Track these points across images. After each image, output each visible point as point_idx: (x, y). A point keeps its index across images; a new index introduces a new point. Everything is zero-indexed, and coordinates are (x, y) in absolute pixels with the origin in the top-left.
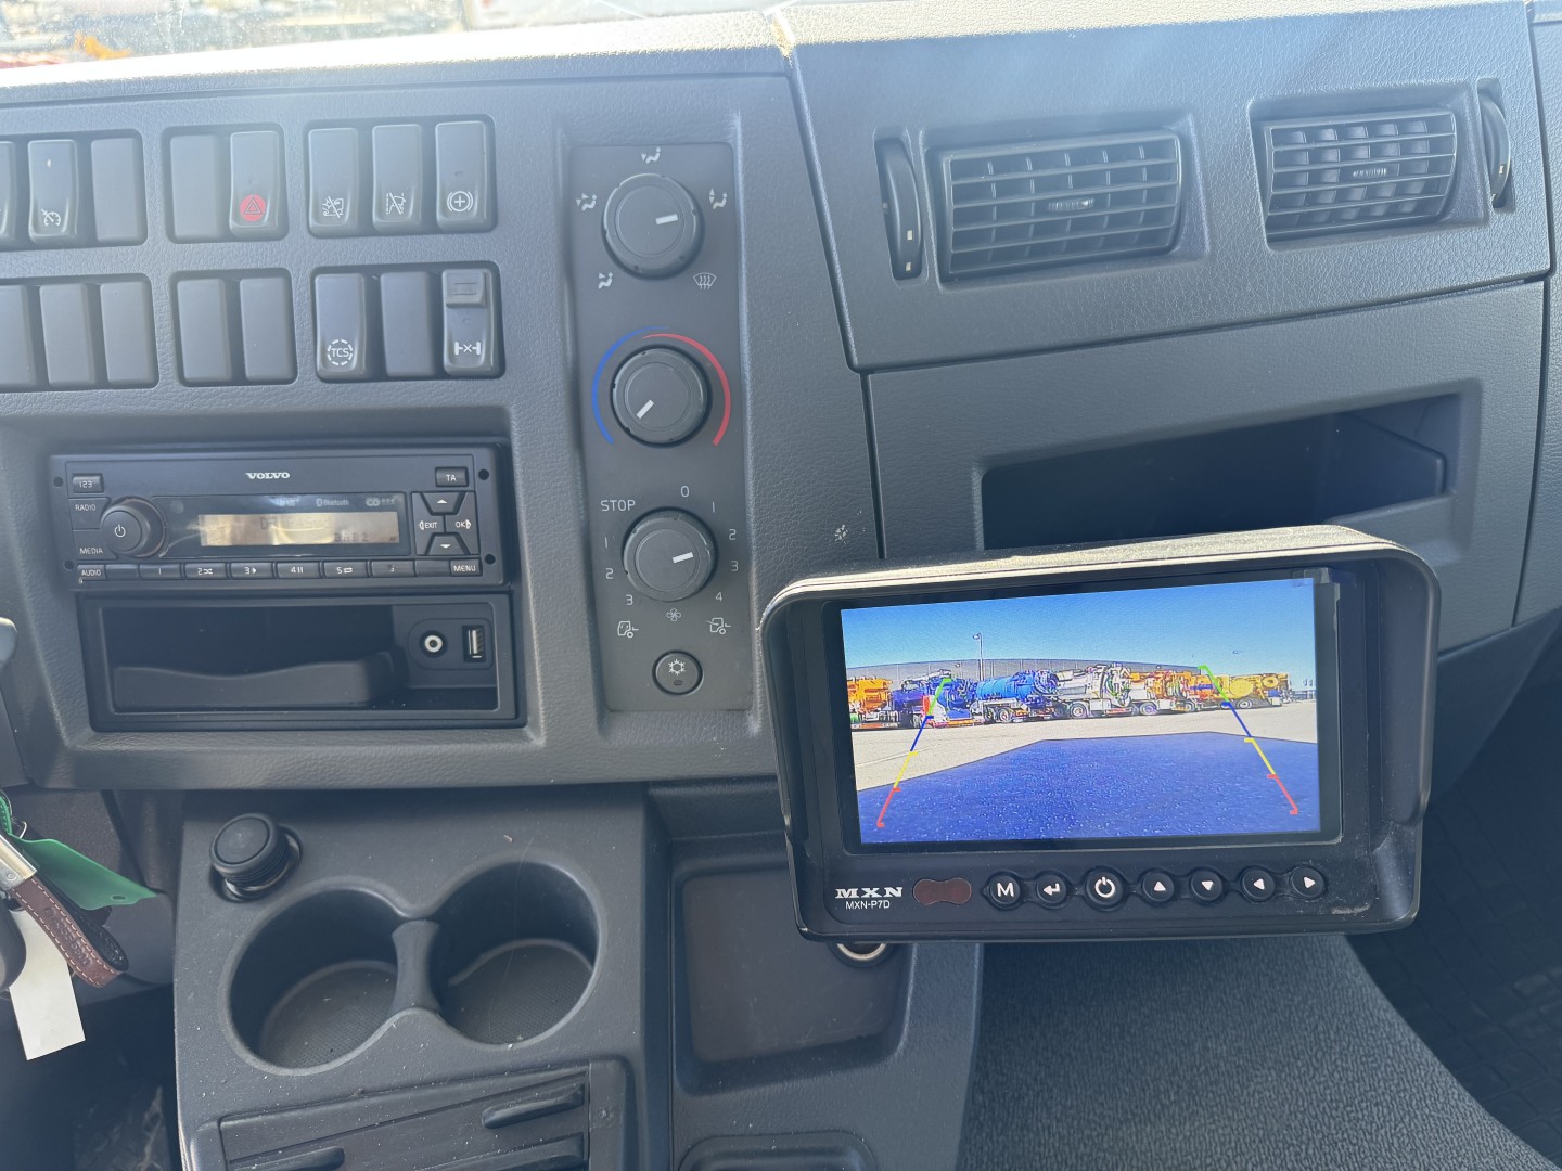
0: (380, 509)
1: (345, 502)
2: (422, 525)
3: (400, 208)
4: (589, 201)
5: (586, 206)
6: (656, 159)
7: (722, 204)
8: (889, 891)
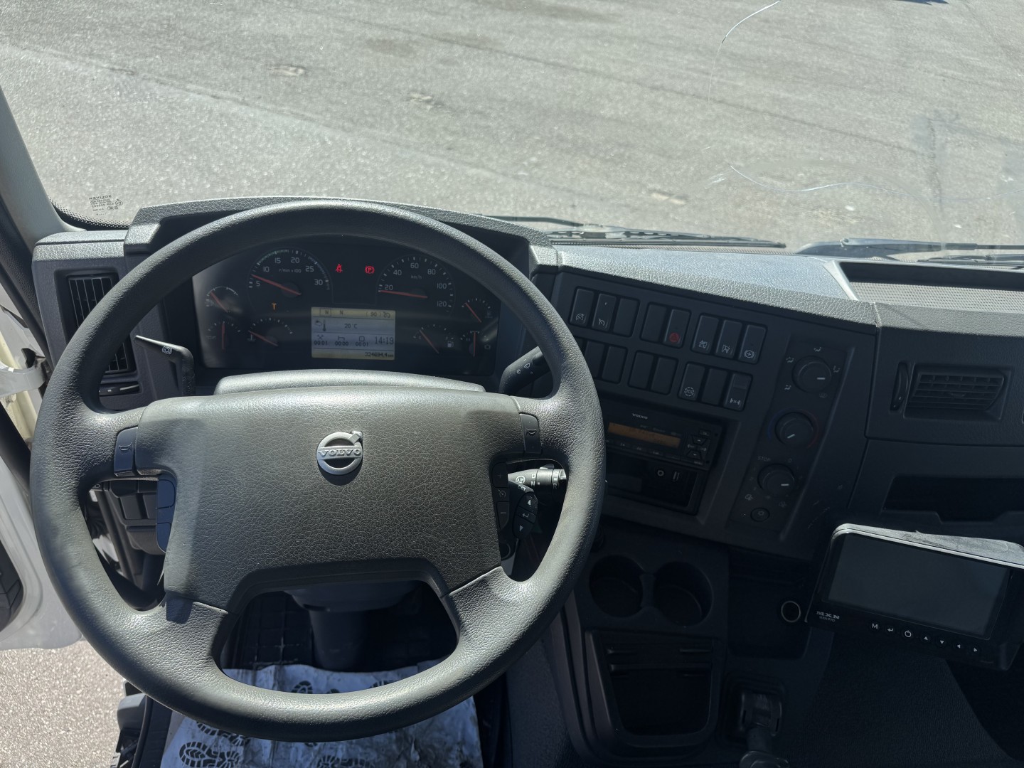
0: (676, 436)
1: (664, 431)
2: (689, 446)
3: (727, 351)
4: (791, 360)
5: (789, 361)
6: (818, 351)
7: (837, 371)
8: (835, 616)
